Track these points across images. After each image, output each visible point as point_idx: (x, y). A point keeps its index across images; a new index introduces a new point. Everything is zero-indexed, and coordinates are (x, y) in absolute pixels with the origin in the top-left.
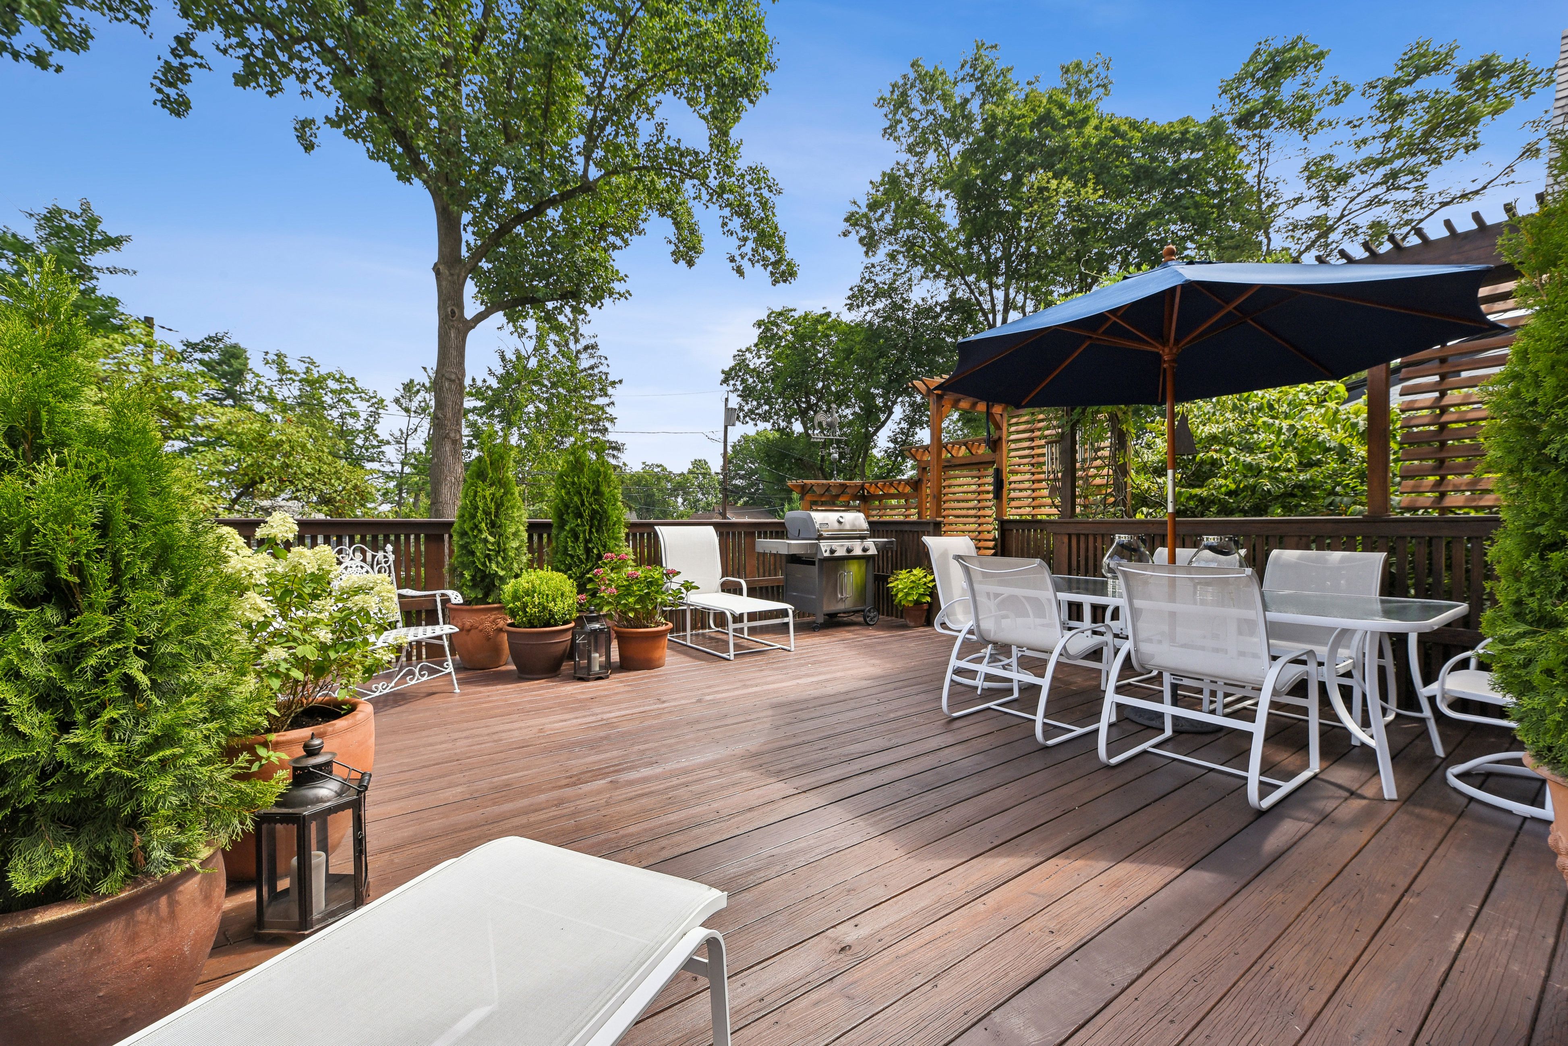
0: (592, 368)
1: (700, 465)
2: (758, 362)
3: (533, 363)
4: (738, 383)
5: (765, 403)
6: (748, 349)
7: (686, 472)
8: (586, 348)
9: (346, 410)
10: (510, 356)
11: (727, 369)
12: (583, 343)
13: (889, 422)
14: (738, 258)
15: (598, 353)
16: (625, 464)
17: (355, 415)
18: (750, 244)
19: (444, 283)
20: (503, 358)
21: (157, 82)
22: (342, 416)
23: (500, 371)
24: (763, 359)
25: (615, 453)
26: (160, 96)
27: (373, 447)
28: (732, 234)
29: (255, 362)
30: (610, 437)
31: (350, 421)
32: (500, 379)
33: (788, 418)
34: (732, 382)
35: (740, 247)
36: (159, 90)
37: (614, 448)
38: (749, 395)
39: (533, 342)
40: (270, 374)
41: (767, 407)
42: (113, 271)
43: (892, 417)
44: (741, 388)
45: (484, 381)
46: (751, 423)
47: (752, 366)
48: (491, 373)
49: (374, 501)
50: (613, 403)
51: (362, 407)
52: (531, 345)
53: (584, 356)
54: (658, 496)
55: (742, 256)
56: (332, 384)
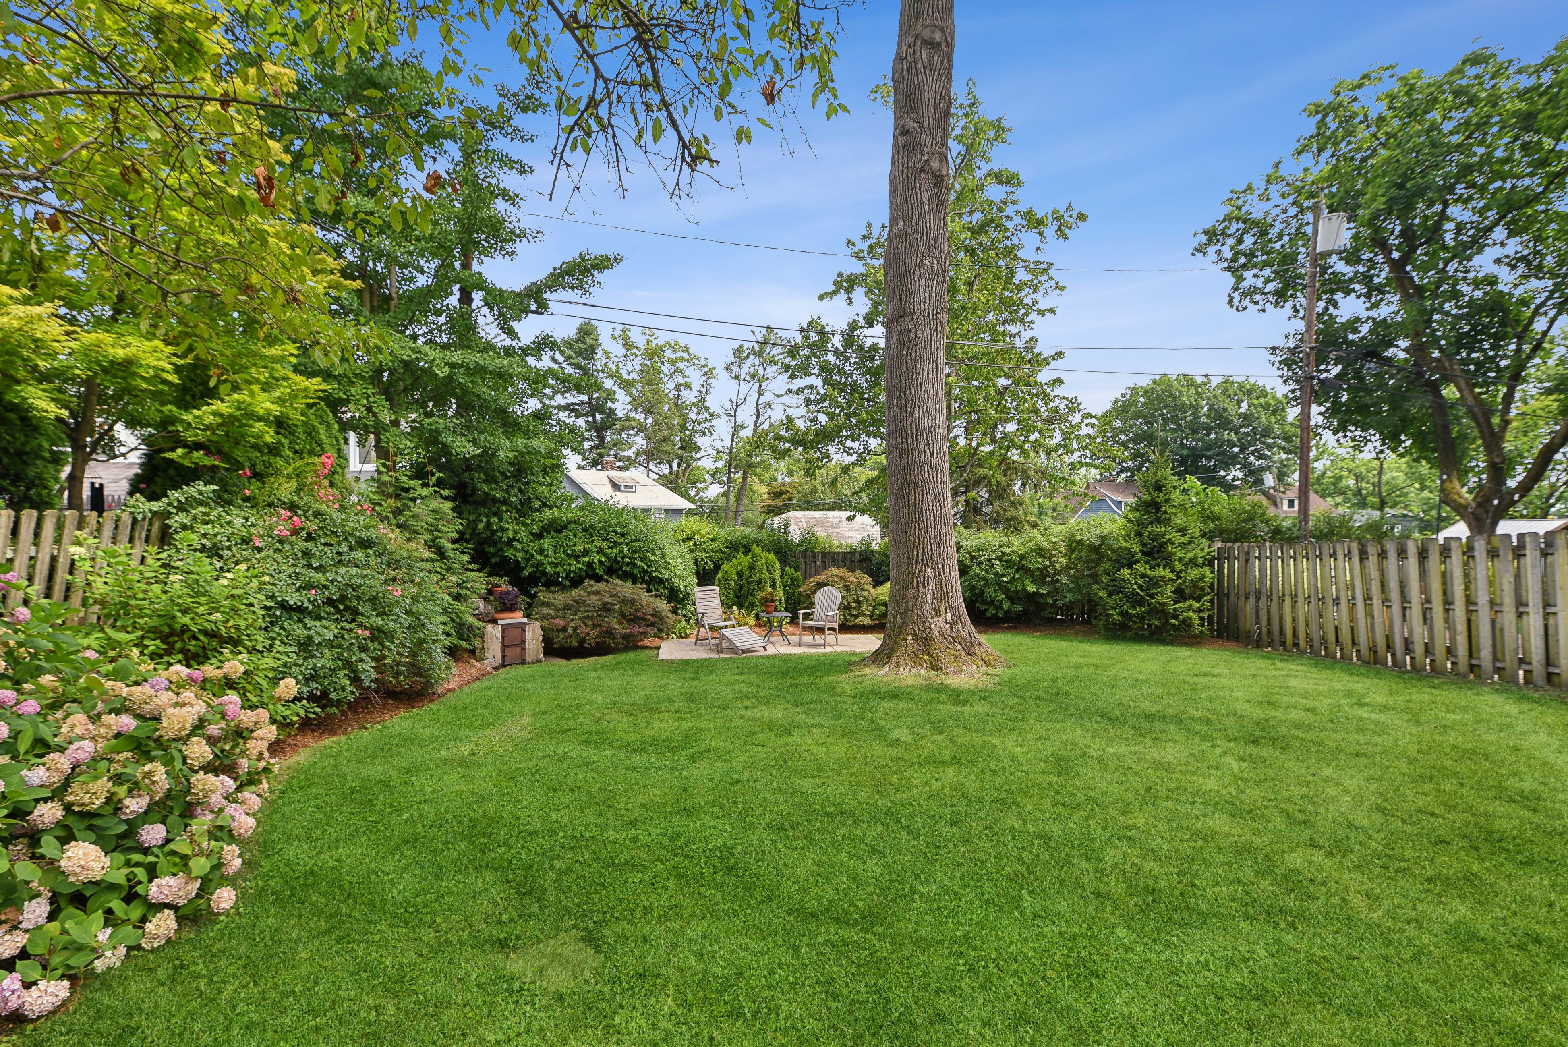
9: (681, 380)
17: (688, 386)
22: (677, 389)
27: (706, 420)
29: (605, 340)
31: (684, 393)
40: (617, 350)
49: (704, 481)
51: (695, 378)
56: (669, 354)
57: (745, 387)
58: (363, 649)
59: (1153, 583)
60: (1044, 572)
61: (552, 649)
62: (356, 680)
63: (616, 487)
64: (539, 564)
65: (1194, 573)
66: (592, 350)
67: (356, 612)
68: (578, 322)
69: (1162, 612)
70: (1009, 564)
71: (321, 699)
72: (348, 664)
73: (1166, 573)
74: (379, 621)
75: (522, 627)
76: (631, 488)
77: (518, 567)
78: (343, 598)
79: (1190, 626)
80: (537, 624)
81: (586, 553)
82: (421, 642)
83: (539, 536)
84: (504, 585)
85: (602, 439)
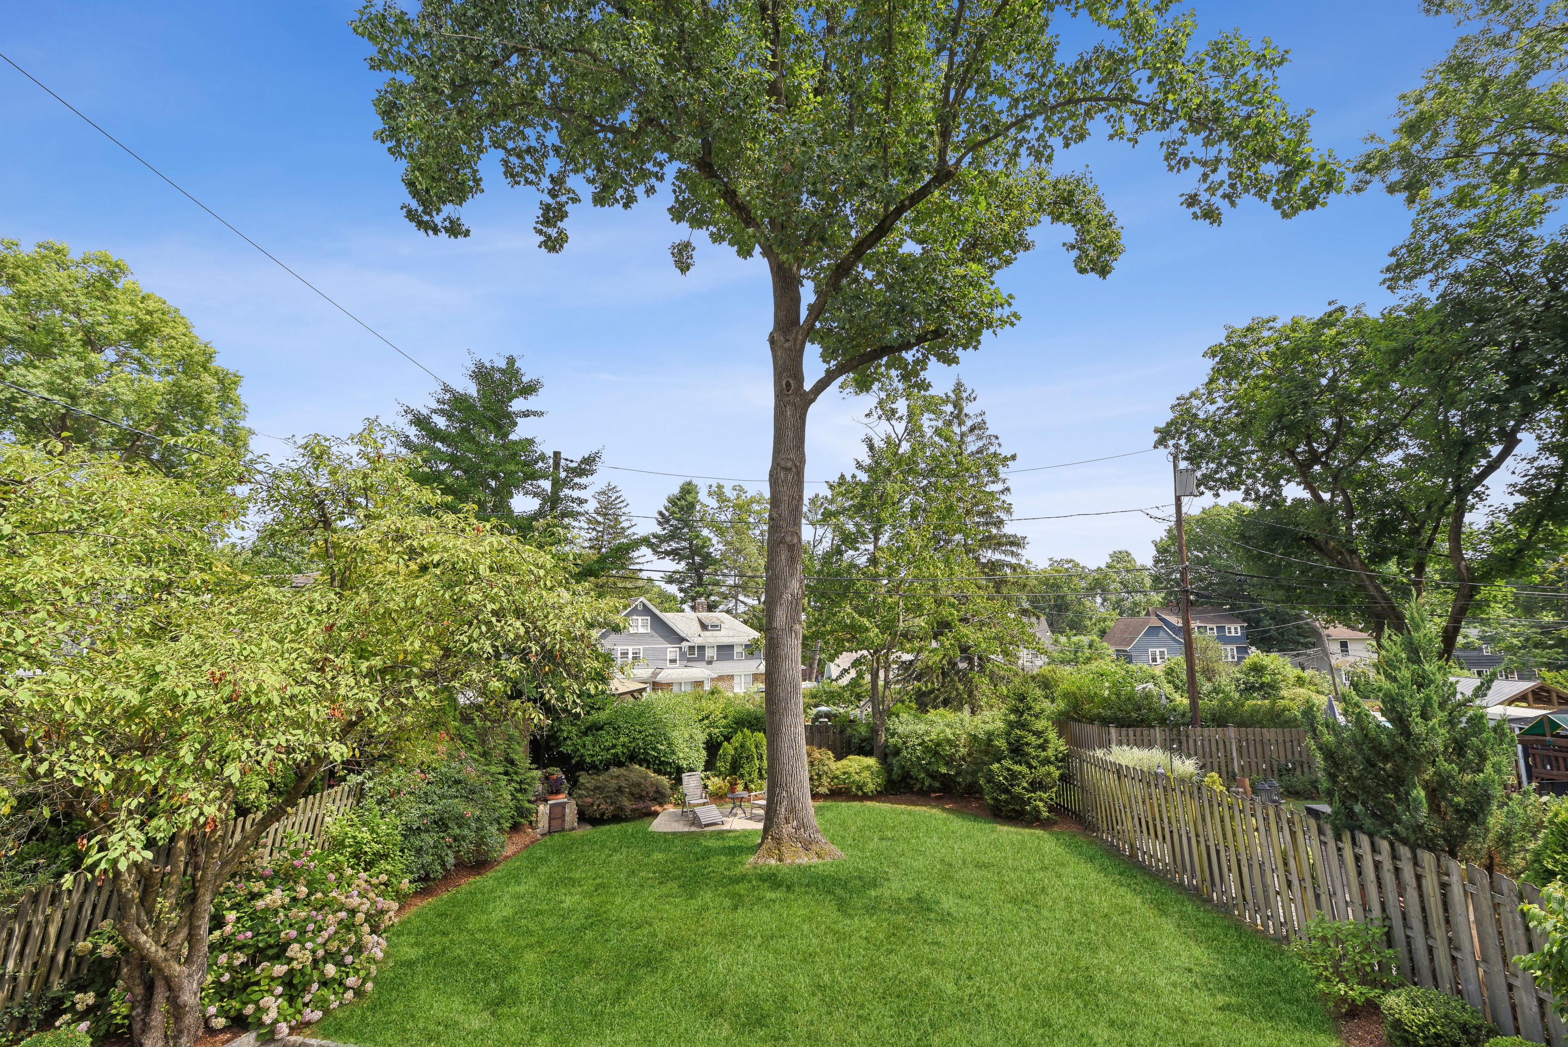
0: (980, 451)
1: (1121, 558)
2: (1212, 408)
3: (905, 447)
4: (1182, 442)
5: (1230, 463)
6: (1193, 395)
7: (1103, 566)
8: (972, 429)
10: (879, 444)
11: (1162, 425)
12: (969, 423)
13: (1509, 461)
14: (1204, 197)
15: (988, 433)
16: (1028, 562)
18: (1223, 172)
19: (779, 353)
20: (871, 447)
21: (539, 226)
23: (867, 461)
24: (1220, 403)
25: (1014, 549)
26: (542, 238)
28: (1187, 165)
29: (703, 496)
30: (1009, 529)
32: (869, 470)
33: (1273, 480)
34: (1171, 443)
35: (1205, 176)
36: (540, 232)
37: (1012, 544)
38: (1201, 456)
39: (904, 423)
40: (713, 503)
41: (1233, 469)
42: (526, 414)
43: (1517, 450)
44: (1187, 448)
45: (854, 476)
46: (1209, 494)
47: (1202, 415)
48: (859, 466)
50: (1008, 489)
52: (900, 427)
53: (970, 438)
54: (1071, 597)
55: (1212, 190)
57: (820, 531)
58: (450, 847)
59: (1014, 776)
60: (952, 757)
61: (584, 817)
62: (443, 865)
63: (704, 627)
64: (582, 755)
65: (1043, 770)
66: (691, 506)
67: (447, 826)
68: (680, 482)
69: (1018, 799)
70: (927, 750)
71: (426, 878)
72: (440, 857)
73: (1023, 769)
74: (458, 831)
75: (563, 805)
76: (716, 627)
77: (569, 757)
78: (441, 819)
79: (1039, 812)
80: (573, 802)
81: (614, 746)
82: (483, 837)
83: (585, 734)
84: (557, 773)
85: (700, 578)
